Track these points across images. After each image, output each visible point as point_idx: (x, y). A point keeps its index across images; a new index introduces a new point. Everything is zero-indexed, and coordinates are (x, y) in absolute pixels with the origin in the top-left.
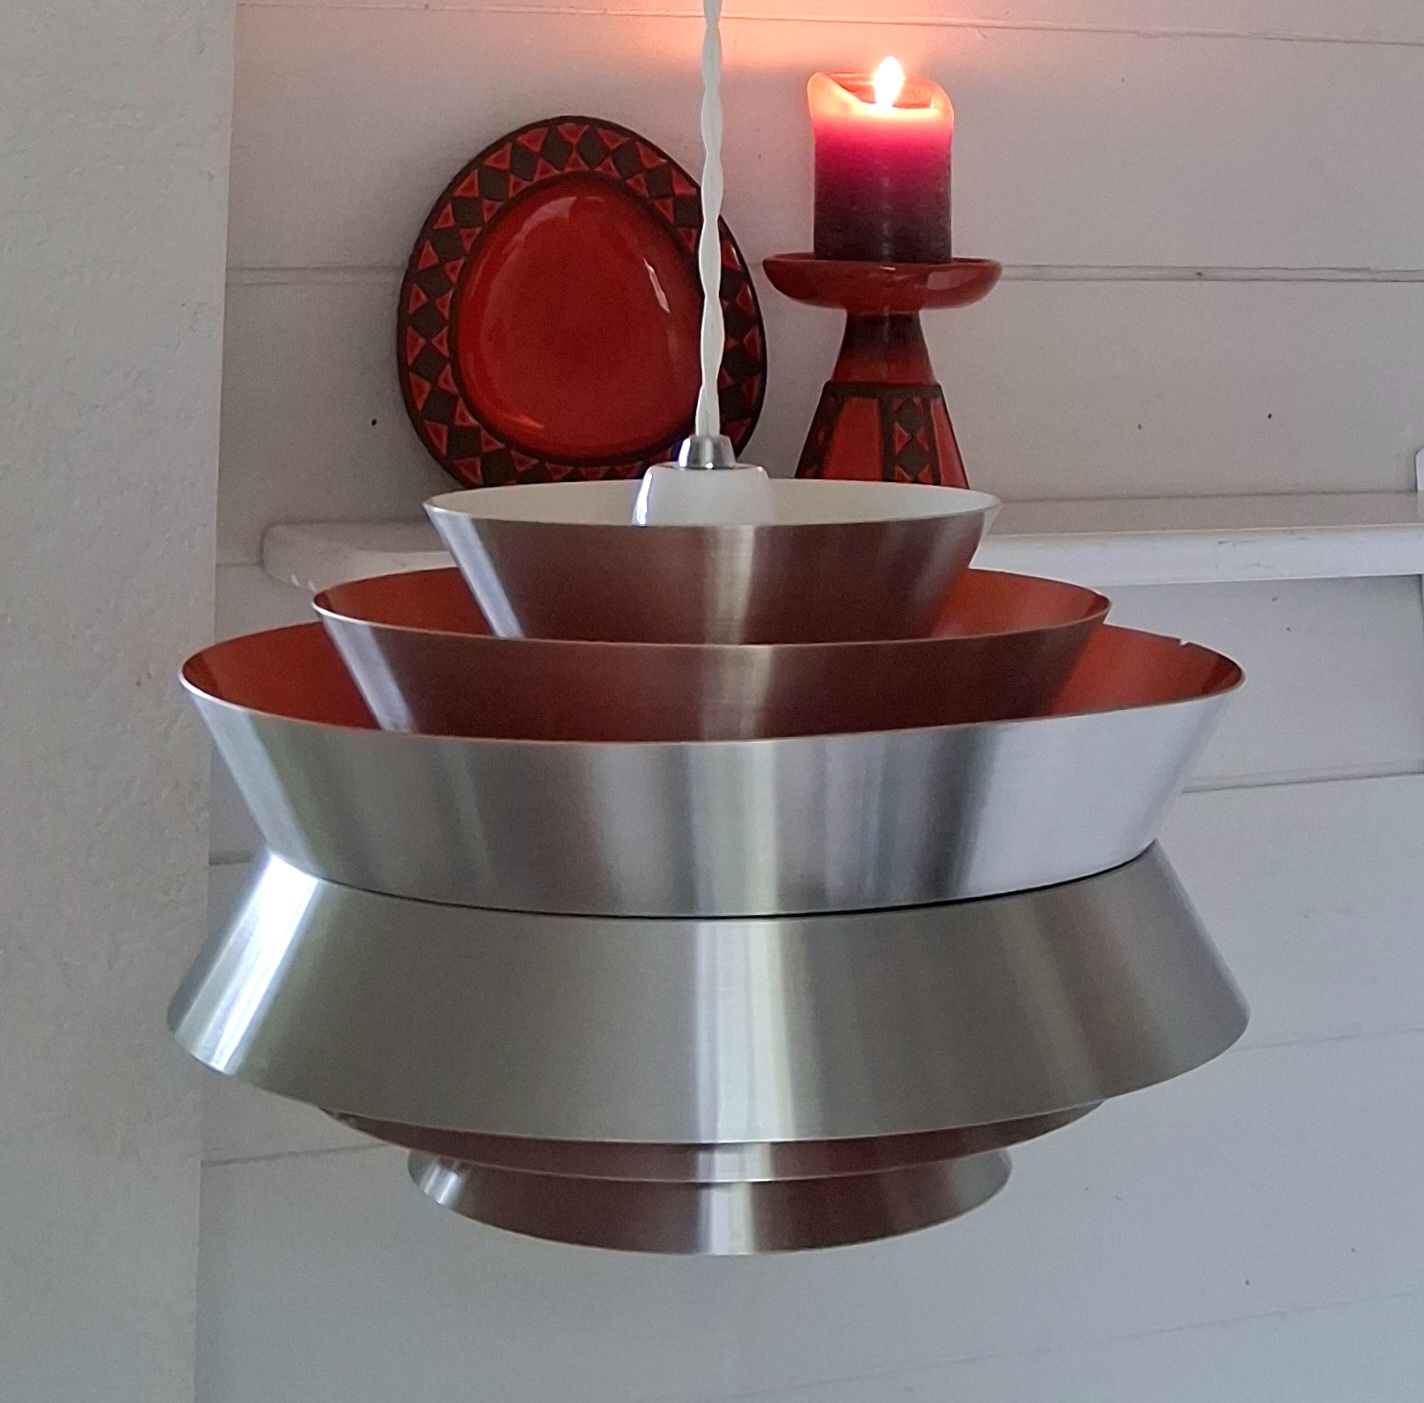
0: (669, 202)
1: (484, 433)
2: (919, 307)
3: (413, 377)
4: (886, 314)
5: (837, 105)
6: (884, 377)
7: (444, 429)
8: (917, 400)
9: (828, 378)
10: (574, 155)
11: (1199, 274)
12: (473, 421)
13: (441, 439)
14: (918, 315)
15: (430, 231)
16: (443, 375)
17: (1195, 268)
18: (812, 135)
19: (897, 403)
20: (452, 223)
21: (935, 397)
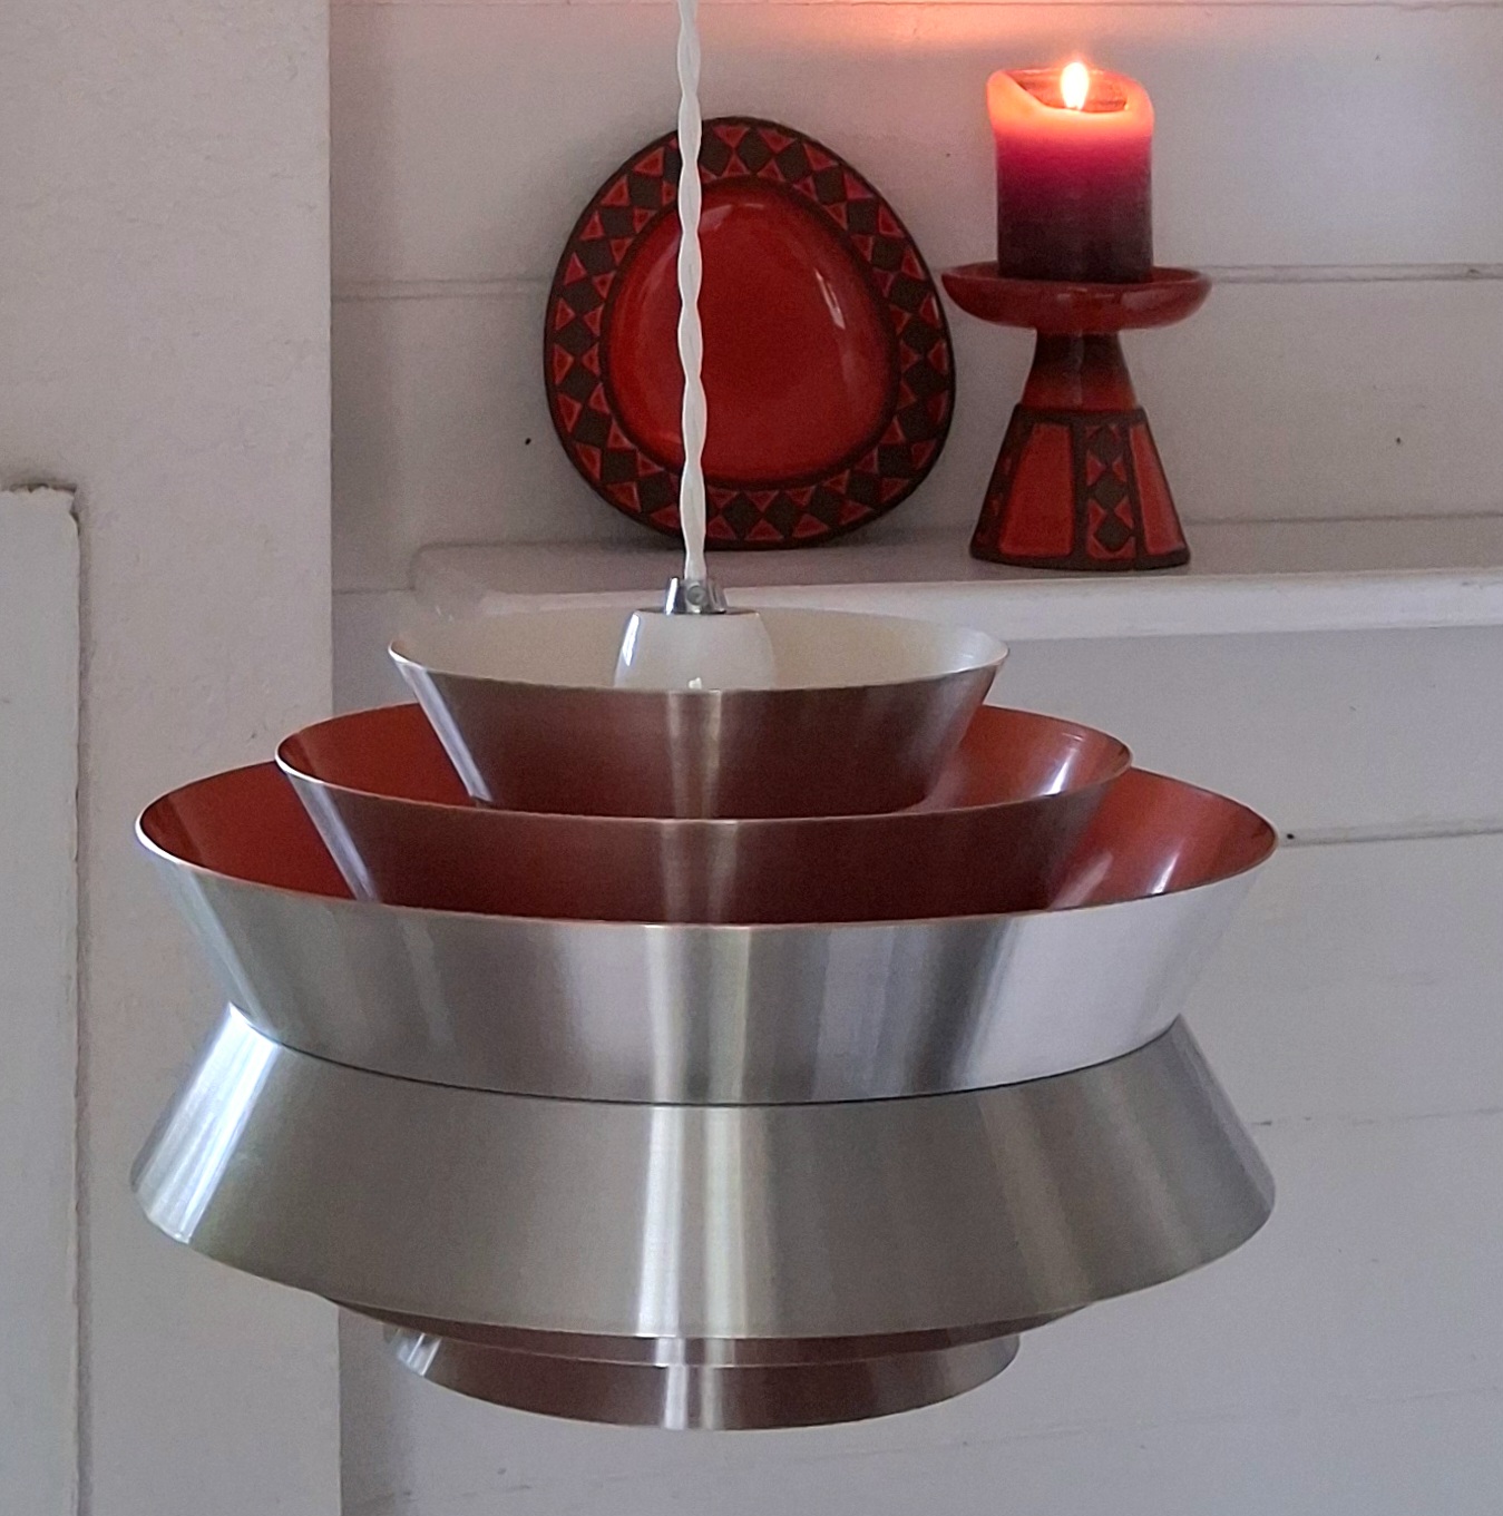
0: (843, 207)
1: (640, 456)
2: (1118, 328)
3: (561, 397)
4: (1080, 335)
5: (1017, 110)
6: (1078, 401)
7: (596, 453)
8: (1113, 427)
9: (1018, 399)
10: (734, 158)
11: (1472, 271)
12: (626, 442)
13: (594, 462)
14: (1116, 337)
15: (577, 243)
16: (595, 394)
17: (1465, 265)
18: (992, 141)
19: (1090, 429)
20: (600, 233)
21: (1137, 422)
